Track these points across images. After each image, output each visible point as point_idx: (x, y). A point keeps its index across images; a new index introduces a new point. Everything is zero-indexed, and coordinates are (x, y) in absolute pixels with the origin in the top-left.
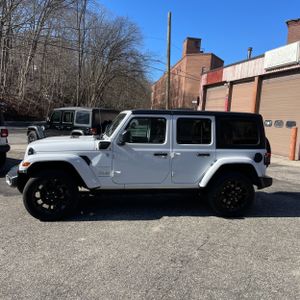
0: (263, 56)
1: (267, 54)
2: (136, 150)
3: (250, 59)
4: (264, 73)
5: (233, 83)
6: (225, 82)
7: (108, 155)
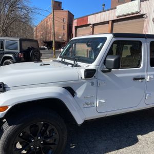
0: (115, 8)
1: (118, 7)
2: (118, 75)
3: (104, 11)
4: (115, 18)
5: (94, 25)
6: (90, 24)
7: (93, 84)
